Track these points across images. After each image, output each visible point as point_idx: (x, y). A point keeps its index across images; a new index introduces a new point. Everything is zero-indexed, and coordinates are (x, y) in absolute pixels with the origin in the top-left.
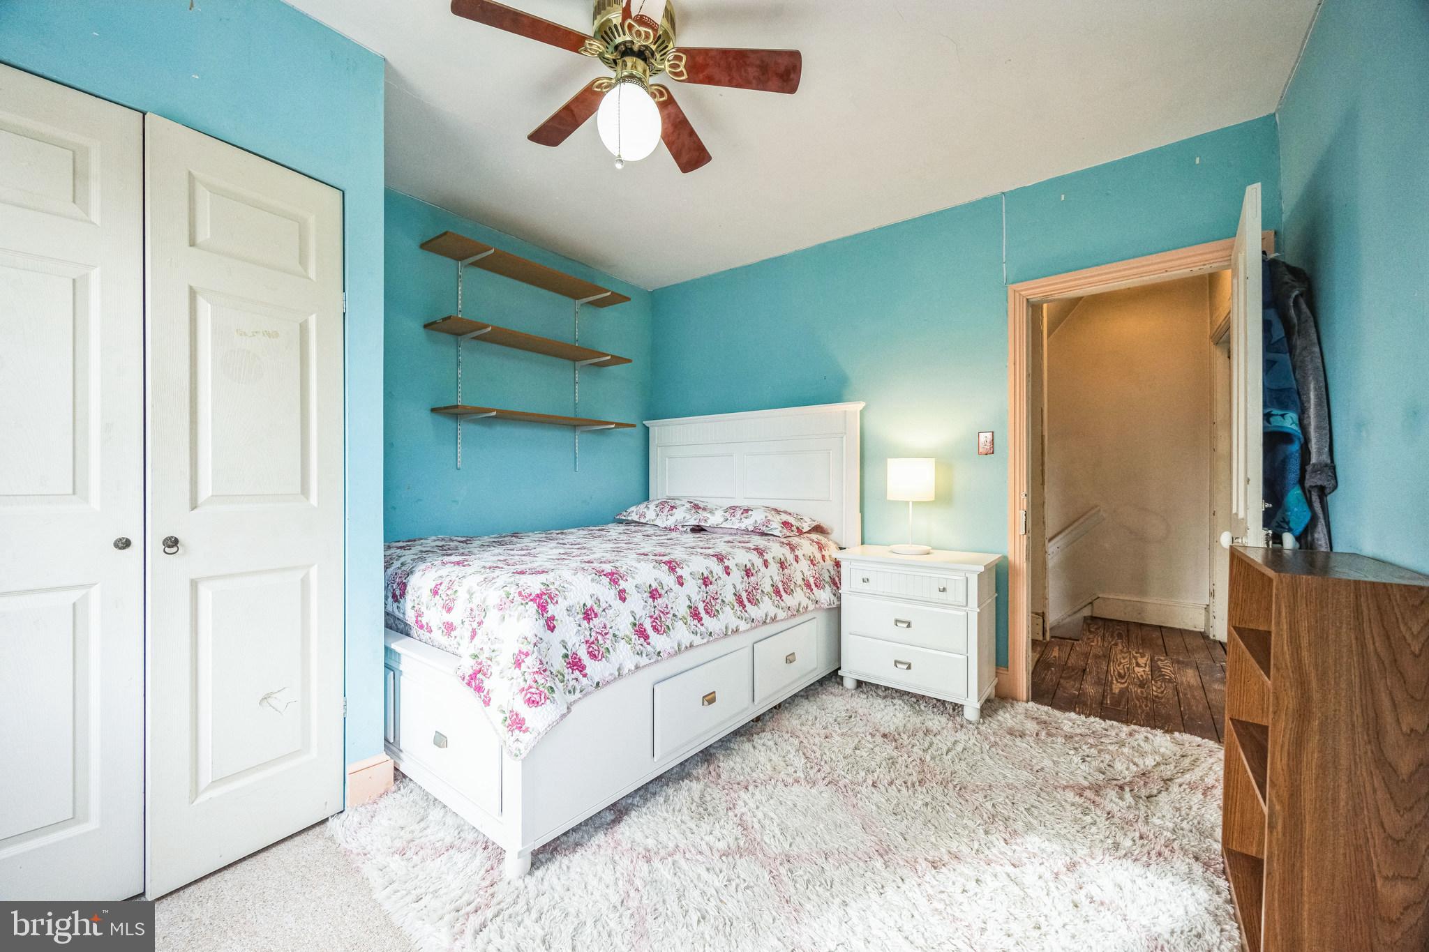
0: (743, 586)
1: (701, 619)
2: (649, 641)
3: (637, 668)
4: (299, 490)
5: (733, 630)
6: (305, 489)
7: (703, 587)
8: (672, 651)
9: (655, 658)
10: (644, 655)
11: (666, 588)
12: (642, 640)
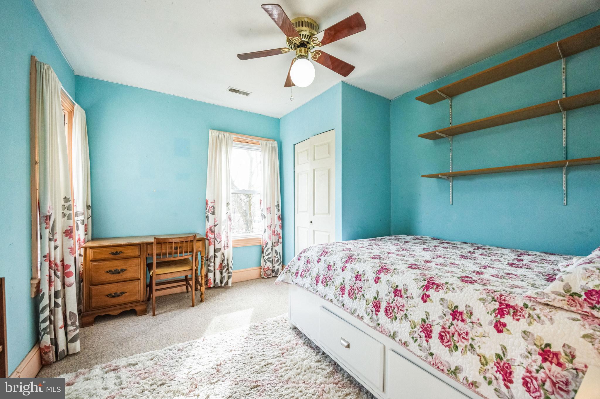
0: (388, 298)
1: (344, 294)
2: (318, 284)
3: (307, 289)
4: (327, 212)
5: (358, 316)
6: (329, 212)
7: (354, 279)
8: (321, 295)
9: (315, 292)
10: (312, 287)
11: (335, 268)
12: (316, 281)
